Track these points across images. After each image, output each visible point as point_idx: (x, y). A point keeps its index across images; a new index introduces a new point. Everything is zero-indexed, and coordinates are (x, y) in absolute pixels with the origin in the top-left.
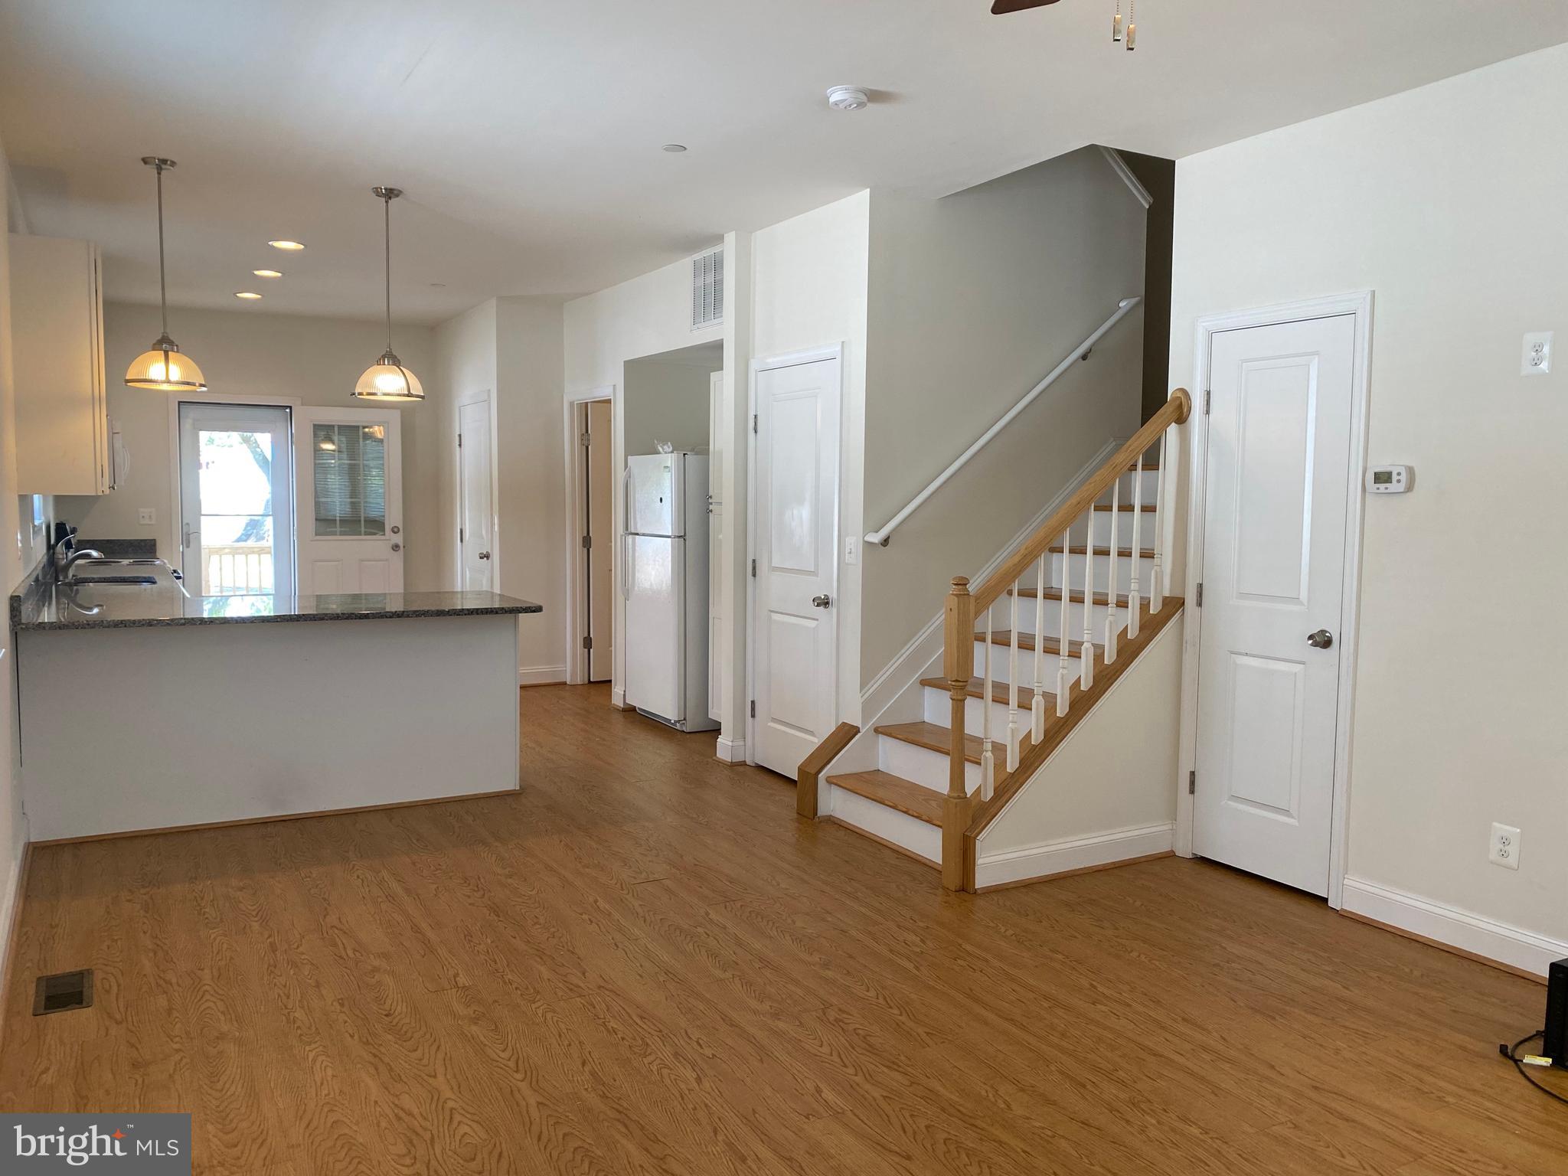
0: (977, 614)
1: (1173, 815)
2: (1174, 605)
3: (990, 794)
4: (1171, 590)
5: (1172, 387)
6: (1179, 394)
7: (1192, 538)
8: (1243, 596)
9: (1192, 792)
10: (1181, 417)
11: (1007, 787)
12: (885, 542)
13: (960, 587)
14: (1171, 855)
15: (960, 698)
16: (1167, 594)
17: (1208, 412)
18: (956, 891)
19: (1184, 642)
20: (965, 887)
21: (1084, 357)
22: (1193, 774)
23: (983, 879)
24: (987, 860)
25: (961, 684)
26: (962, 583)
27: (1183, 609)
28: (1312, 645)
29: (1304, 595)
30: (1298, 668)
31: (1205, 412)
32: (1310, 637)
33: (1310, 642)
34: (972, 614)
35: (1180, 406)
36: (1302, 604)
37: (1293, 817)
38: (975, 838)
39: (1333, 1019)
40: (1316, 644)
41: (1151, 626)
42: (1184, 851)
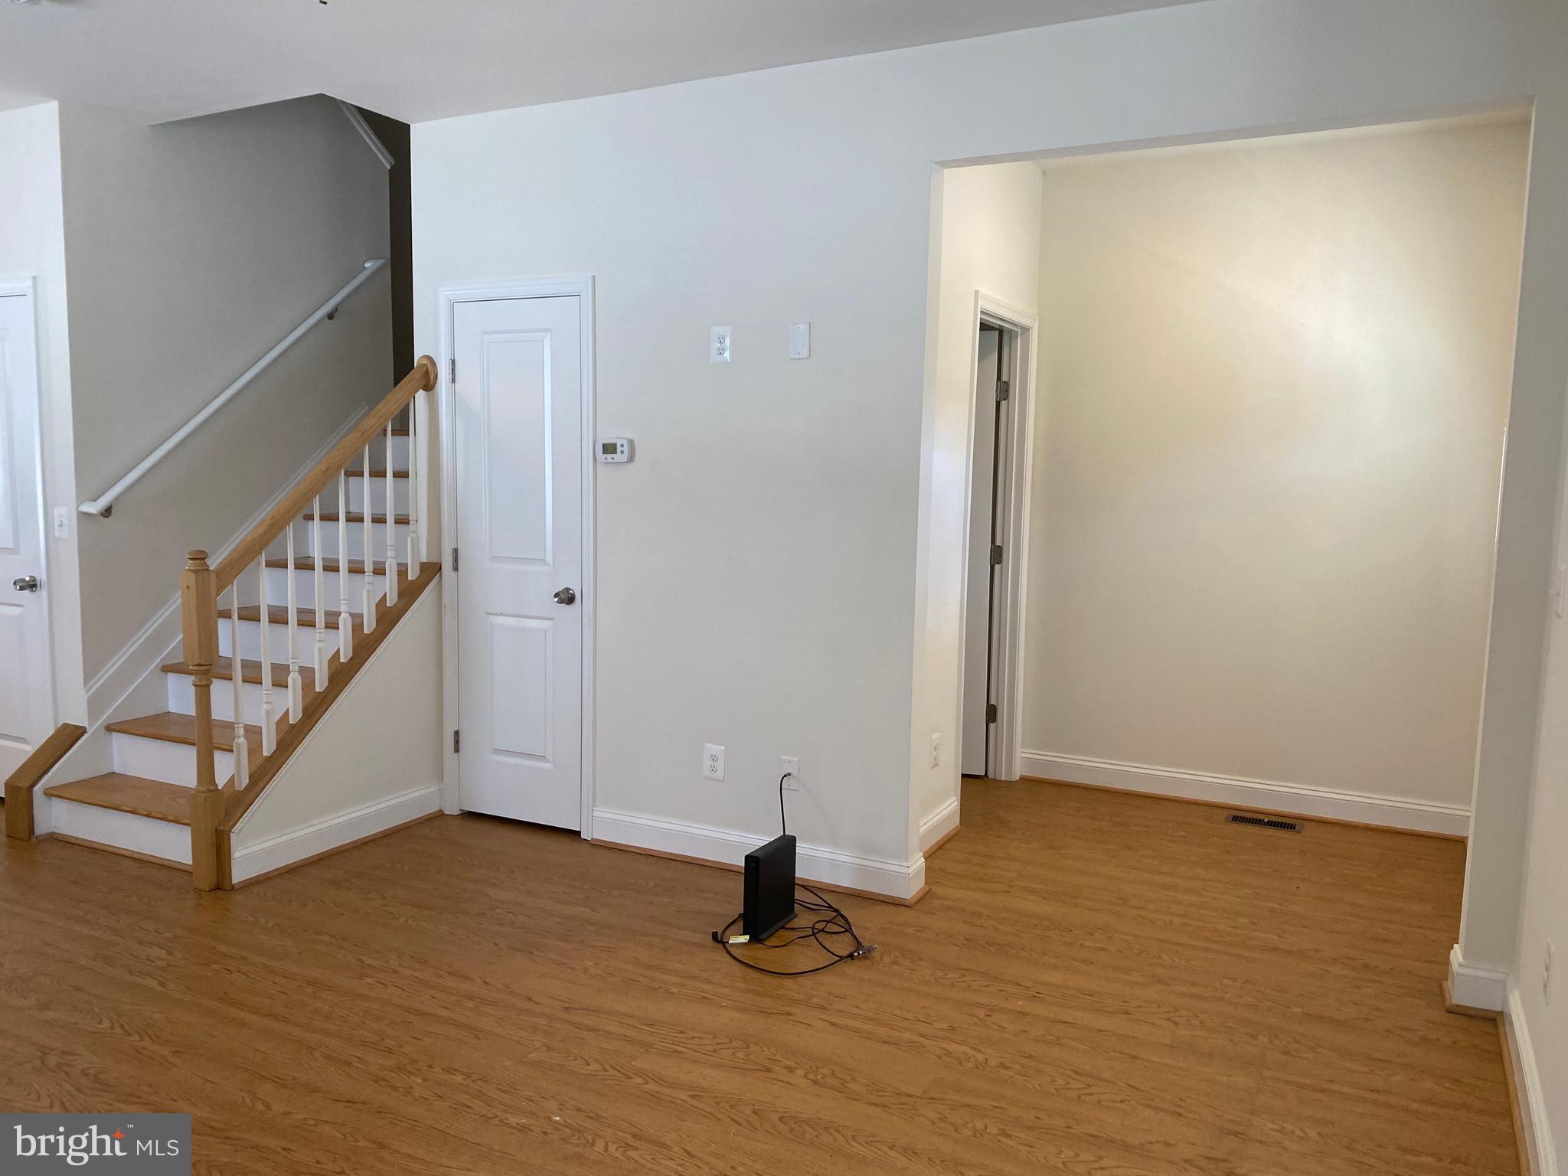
0: (219, 591)
1: (439, 775)
2: (431, 570)
3: (245, 781)
4: (428, 555)
5: (419, 352)
6: (425, 361)
7: (445, 506)
8: (495, 559)
9: (457, 750)
10: (429, 384)
11: (264, 772)
12: (107, 512)
13: (198, 562)
14: (440, 815)
15: (204, 683)
16: (424, 560)
17: (453, 380)
18: (210, 891)
19: (443, 607)
20: (221, 884)
21: (330, 316)
22: (457, 733)
23: (240, 873)
24: (245, 852)
25: (204, 668)
26: (200, 557)
27: (441, 574)
28: (558, 602)
29: (549, 557)
30: (547, 624)
31: (451, 381)
32: (556, 595)
33: (556, 599)
34: (213, 589)
35: (427, 372)
36: (548, 565)
37: (549, 763)
38: (230, 831)
39: (582, 942)
40: (561, 601)
41: (409, 592)
42: (452, 809)
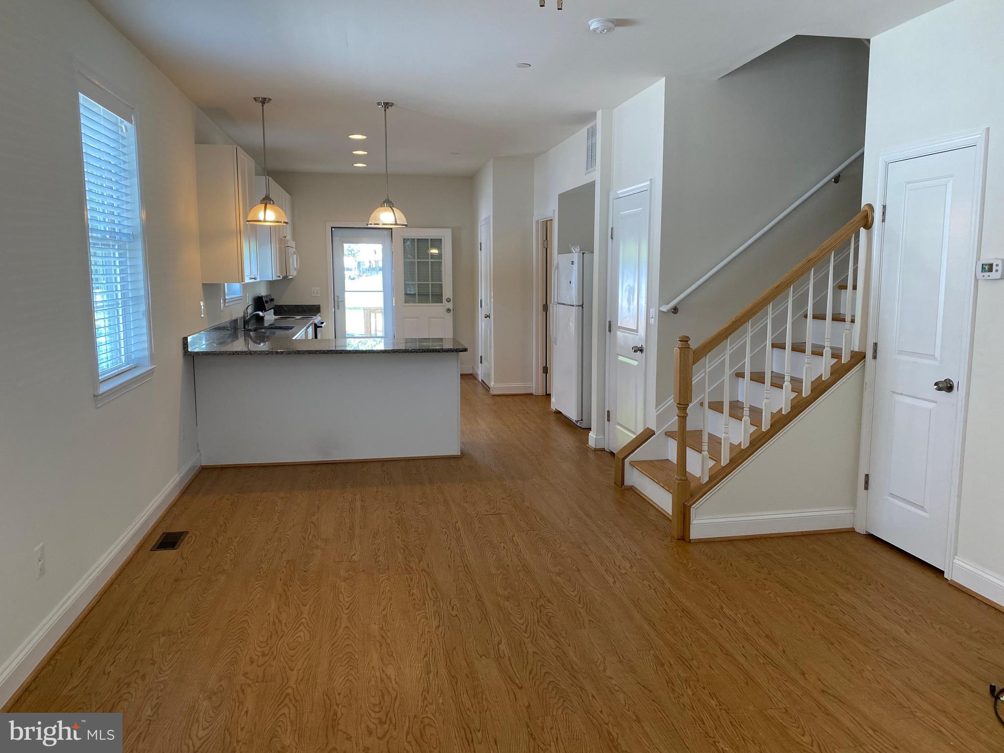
0: (694, 363)
1: (853, 503)
2: (858, 357)
3: (706, 479)
4: (859, 348)
5: (864, 202)
6: (867, 208)
7: (871, 311)
8: (901, 352)
9: (866, 488)
10: (868, 226)
11: (718, 476)
12: (675, 310)
13: (683, 343)
14: (851, 531)
15: (682, 415)
16: (857, 350)
17: (883, 221)
18: (678, 539)
19: (865, 384)
20: (684, 537)
21: (837, 179)
22: (867, 476)
23: (695, 534)
24: (699, 522)
25: (683, 406)
26: (685, 340)
27: (865, 361)
28: (936, 389)
29: (938, 354)
30: (931, 405)
31: (881, 221)
32: (936, 384)
33: (936, 387)
34: (691, 361)
35: (866, 216)
36: (936, 359)
37: (927, 512)
38: (690, 506)
40: (939, 389)
41: (839, 372)
42: (861, 529)
